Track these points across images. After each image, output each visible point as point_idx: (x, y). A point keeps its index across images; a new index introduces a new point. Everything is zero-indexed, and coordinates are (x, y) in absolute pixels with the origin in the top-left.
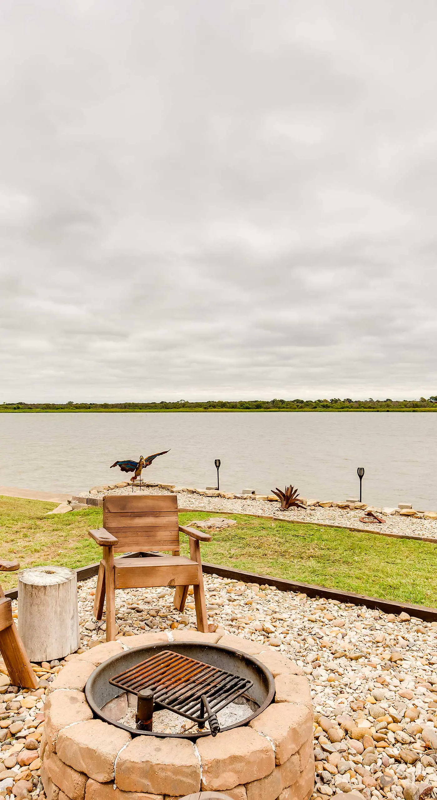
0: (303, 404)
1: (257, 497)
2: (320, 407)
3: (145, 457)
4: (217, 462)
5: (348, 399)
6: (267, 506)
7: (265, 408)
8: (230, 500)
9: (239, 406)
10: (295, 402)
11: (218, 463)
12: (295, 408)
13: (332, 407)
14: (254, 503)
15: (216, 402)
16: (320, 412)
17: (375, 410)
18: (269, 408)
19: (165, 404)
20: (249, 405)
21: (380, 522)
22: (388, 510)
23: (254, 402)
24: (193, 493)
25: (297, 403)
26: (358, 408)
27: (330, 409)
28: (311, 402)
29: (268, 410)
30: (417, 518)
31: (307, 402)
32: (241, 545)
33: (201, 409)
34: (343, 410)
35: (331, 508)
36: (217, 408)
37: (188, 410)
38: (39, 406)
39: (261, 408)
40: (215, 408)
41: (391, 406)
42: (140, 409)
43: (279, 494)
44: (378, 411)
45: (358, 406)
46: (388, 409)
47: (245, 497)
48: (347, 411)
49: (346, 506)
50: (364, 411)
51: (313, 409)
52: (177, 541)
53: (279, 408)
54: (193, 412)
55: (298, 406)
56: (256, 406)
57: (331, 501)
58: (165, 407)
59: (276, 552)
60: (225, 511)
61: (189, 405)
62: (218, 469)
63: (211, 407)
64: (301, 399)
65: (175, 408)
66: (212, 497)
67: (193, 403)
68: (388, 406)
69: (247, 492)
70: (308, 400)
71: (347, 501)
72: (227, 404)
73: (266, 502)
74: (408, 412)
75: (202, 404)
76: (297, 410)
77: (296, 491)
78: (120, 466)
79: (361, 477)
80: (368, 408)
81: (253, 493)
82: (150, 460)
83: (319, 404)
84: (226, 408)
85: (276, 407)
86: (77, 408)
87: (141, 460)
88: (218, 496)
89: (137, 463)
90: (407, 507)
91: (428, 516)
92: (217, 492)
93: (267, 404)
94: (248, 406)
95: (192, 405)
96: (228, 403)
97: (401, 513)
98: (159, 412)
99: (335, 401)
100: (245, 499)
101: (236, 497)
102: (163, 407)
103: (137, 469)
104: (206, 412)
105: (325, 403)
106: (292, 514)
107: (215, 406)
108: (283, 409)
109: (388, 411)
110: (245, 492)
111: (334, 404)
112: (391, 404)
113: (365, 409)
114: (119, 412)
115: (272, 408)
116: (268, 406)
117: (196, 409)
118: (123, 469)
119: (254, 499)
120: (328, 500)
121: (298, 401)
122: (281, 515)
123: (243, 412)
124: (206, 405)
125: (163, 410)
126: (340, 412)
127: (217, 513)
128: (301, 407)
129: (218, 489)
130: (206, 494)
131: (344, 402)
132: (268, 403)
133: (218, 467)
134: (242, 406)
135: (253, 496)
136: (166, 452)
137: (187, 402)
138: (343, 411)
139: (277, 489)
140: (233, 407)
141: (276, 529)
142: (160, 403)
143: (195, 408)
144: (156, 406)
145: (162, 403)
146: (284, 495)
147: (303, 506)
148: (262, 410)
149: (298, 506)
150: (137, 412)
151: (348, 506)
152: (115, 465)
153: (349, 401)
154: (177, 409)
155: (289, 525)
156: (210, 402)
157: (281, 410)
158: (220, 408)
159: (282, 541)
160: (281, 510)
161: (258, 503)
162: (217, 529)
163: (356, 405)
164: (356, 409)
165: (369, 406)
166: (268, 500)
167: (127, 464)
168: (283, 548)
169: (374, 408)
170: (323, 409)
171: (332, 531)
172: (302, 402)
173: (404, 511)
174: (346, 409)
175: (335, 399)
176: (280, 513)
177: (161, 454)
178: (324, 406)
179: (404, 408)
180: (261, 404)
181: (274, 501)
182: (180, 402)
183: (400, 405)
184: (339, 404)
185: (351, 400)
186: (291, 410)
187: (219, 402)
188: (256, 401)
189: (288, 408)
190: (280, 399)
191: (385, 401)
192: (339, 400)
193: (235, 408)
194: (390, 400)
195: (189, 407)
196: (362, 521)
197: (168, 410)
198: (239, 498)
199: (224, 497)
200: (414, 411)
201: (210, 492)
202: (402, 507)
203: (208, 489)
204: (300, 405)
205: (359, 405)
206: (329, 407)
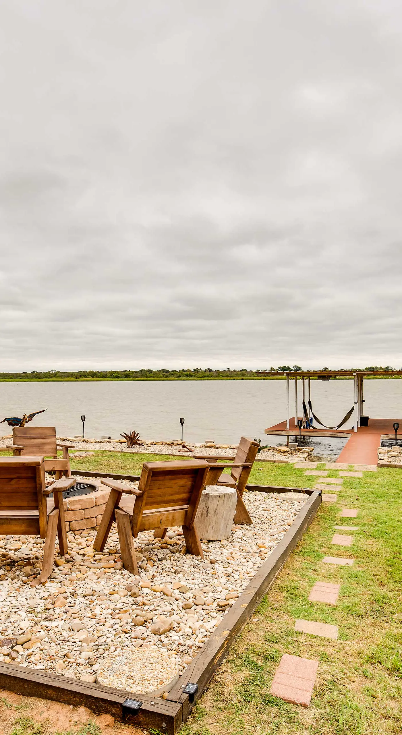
0: (169, 374)
1: (112, 441)
2: (183, 376)
3: (28, 415)
5: (209, 369)
6: (118, 446)
7: (133, 377)
8: (92, 444)
9: (109, 375)
10: (162, 372)
11: (83, 418)
12: (161, 377)
13: (194, 376)
14: (109, 444)
15: (86, 372)
16: (184, 380)
17: (231, 378)
19: (36, 374)
21: (191, 451)
22: (198, 445)
23: (123, 371)
24: (65, 440)
25: (164, 372)
26: (217, 377)
27: (193, 378)
28: (176, 371)
29: (137, 379)
30: (216, 448)
31: (172, 371)
32: (96, 465)
33: (73, 379)
34: (204, 378)
35: (162, 445)
36: (88, 378)
37: (59, 380)
39: (129, 377)
40: (86, 377)
41: (245, 375)
42: (11, 379)
43: (126, 437)
44: (234, 380)
45: (217, 375)
46: (243, 378)
47: (103, 441)
48: (208, 380)
49: (172, 444)
50: (222, 380)
51: (178, 378)
52: (56, 451)
53: (147, 377)
54: (64, 381)
55: (164, 375)
56: (125, 375)
57: (162, 441)
58: (36, 376)
59: (118, 467)
60: (89, 449)
61: (60, 374)
62: (83, 423)
63: (82, 377)
64: (167, 369)
65: (46, 377)
66: (79, 442)
67: (64, 373)
68: (243, 375)
69: (105, 438)
70: (173, 370)
71: (173, 440)
72: (98, 374)
73: (118, 443)
74: (259, 380)
75: (73, 374)
76: (163, 379)
77: (138, 434)
78: (8, 421)
79: (182, 424)
80: (226, 377)
81: (109, 438)
82: (31, 417)
83: (182, 373)
84: (96, 377)
85: (144, 377)
87: (24, 417)
88: (84, 442)
89: (22, 419)
90: (211, 442)
91: (222, 447)
92: (83, 439)
94: (118, 375)
95: (63, 374)
96: (99, 372)
97: (206, 446)
98: (31, 381)
99: (197, 371)
100: (103, 442)
101: (96, 442)
102: (34, 377)
103: (21, 424)
104: (77, 381)
105: (188, 373)
106: (135, 449)
107: (85, 376)
108: (150, 378)
109: (242, 379)
110: (103, 438)
111: (196, 374)
112: (246, 373)
113: (223, 378)
115: (140, 377)
116: (137, 376)
117: (67, 379)
118: (10, 424)
119: (110, 442)
120: (160, 440)
121: (164, 371)
122: (126, 450)
123: (112, 381)
124: (77, 375)
125: (34, 379)
126: (202, 380)
127: (82, 450)
128: (167, 377)
129: (84, 437)
130: (74, 440)
131: (205, 371)
132: (136, 372)
133: (83, 421)
134: (112, 375)
135: (109, 440)
136: (44, 411)
137: (59, 372)
138: (204, 380)
139: (124, 433)
140: (103, 377)
141: (121, 456)
142: (32, 373)
143: (66, 377)
144: (27, 376)
145: (33, 372)
146: (129, 437)
147: (144, 445)
148: (130, 379)
149: (139, 444)
150: (7, 382)
151: (173, 444)
152: (4, 421)
153: (210, 370)
154: (49, 378)
155: (131, 455)
156: (81, 371)
157: (148, 379)
158: (90, 377)
159: (123, 462)
160: (127, 448)
161: (112, 444)
162: (81, 457)
163: (215, 374)
164: (215, 378)
165: (227, 375)
166: (120, 443)
167: (14, 420)
168: (123, 465)
169: (231, 377)
170: (186, 378)
171: (157, 457)
172: (168, 371)
173: (208, 445)
174: (206, 378)
175: (197, 369)
176: (127, 449)
177: (40, 412)
178: (187, 375)
179: (256, 377)
180: (129, 373)
181: (124, 443)
182: (52, 372)
183: (253, 374)
184: (201, 373)
185: (211, 370)
186: (158, 379)
187: (90, 372)
188: (125, 371)
189: (155, 377)
190: (147, 369)
191: (241, 371)
192: (201, 369)
193: (106, 377)
194: (245, 369)
195: (61, 376)
196: (180, 451)
197: (40, 380)
198: (99, 442)
199: (88, 442)
200: (264, 379)
201: (77, 439)
202: (207, 442)
203: (75, 437)
204: (166, 374)
205: (219, 374)
206: (192, 376)
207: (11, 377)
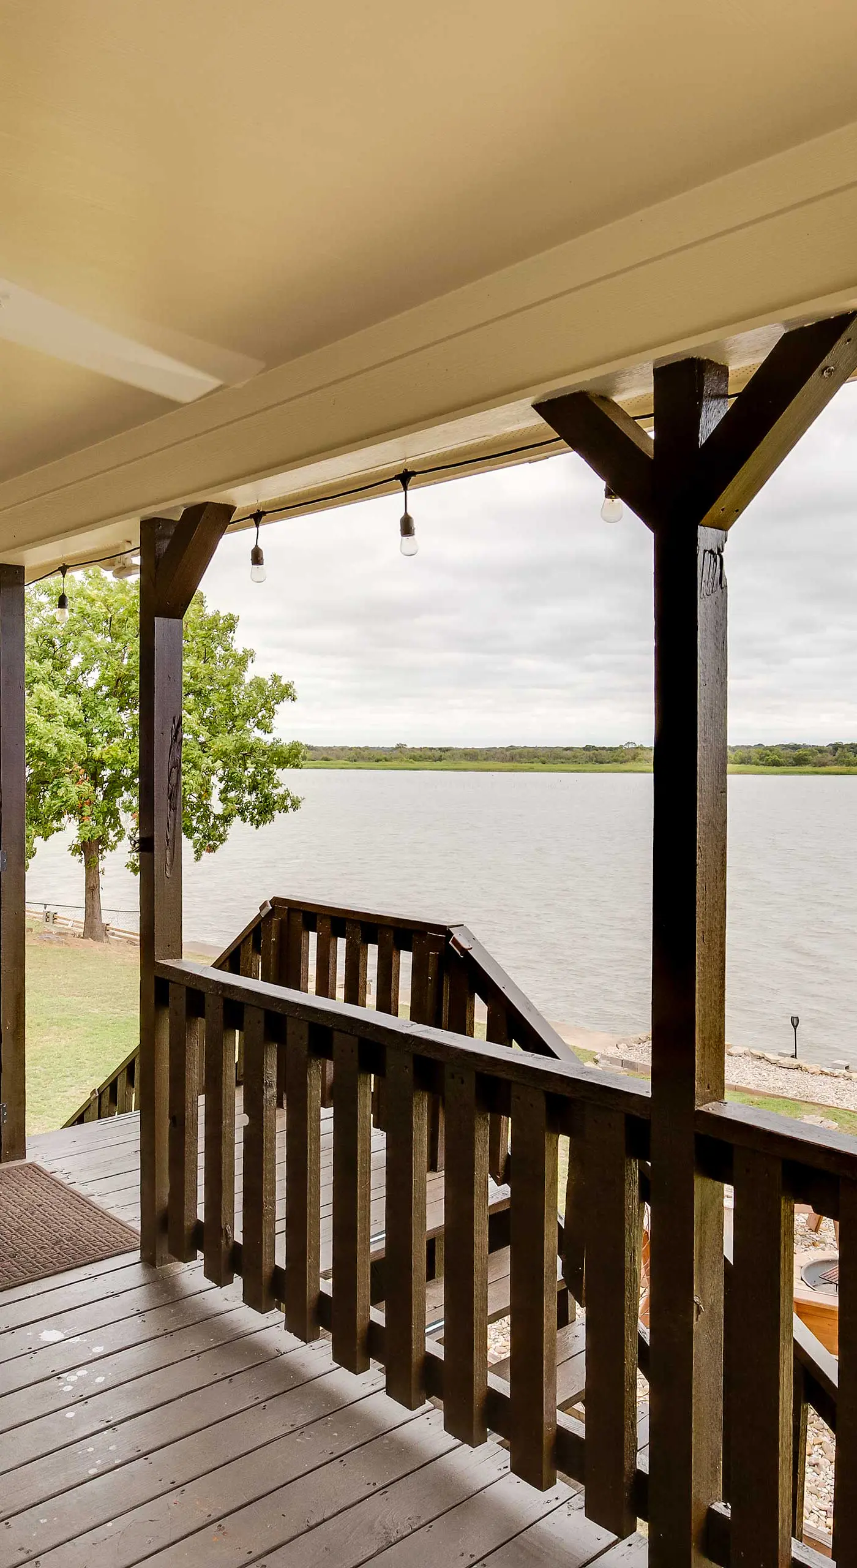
1: (854, 1075)
4: (795, 1020)
7: (815, 763)
8: (815, 1078)
11: (795, 1022)
14: (850, 1085)
18: (824, 765)
20: (779, 756)
24: (761, 1059)
29: (823, 769)
38: (342, 754)
42: (544, 763)
53: (849, 764)
56: (794, 759)
60: (818, 1102)
62: (795, 1029)
66: (789, 1069)
69: (838, 1065)
81: (847, 1068)
85: (842, 763)
86: (415, 758)
88: (797, 1068)
92: (795, 1061)
93: (819, 755)
94: (777, 758)
98: (584, 771)
100: (836, 1077)
101: (823, 1073)
102: (590, 760)
110: (835, 1066)
114: (500, 770)
115: (831, 765)
119: (850, 1079)
125: (590, 766)
129: (796, 1058)
130: (779, 1063)
133: (795, 1026)
135: (847, 1073)
142: (584, 748)
145: (587, 748)
180: (805, 755)
198: (826, 1074)
199: (806, 1071)
201: (784, 1061)
203: (781, 1055)
207: (543, 759)
